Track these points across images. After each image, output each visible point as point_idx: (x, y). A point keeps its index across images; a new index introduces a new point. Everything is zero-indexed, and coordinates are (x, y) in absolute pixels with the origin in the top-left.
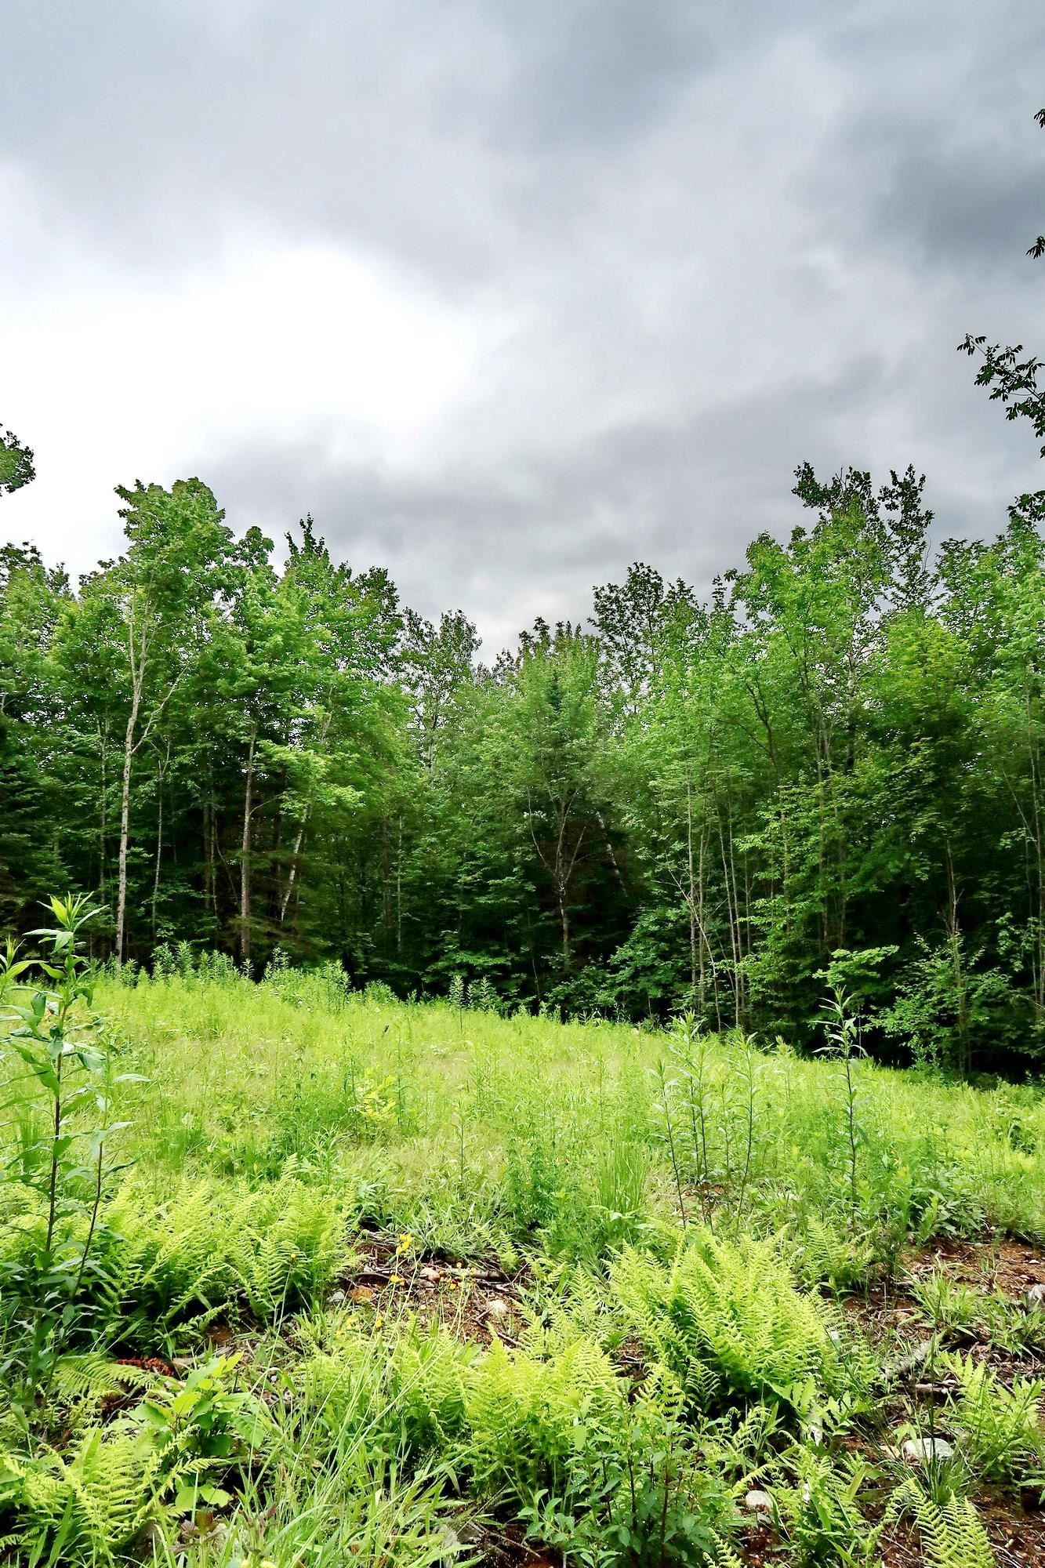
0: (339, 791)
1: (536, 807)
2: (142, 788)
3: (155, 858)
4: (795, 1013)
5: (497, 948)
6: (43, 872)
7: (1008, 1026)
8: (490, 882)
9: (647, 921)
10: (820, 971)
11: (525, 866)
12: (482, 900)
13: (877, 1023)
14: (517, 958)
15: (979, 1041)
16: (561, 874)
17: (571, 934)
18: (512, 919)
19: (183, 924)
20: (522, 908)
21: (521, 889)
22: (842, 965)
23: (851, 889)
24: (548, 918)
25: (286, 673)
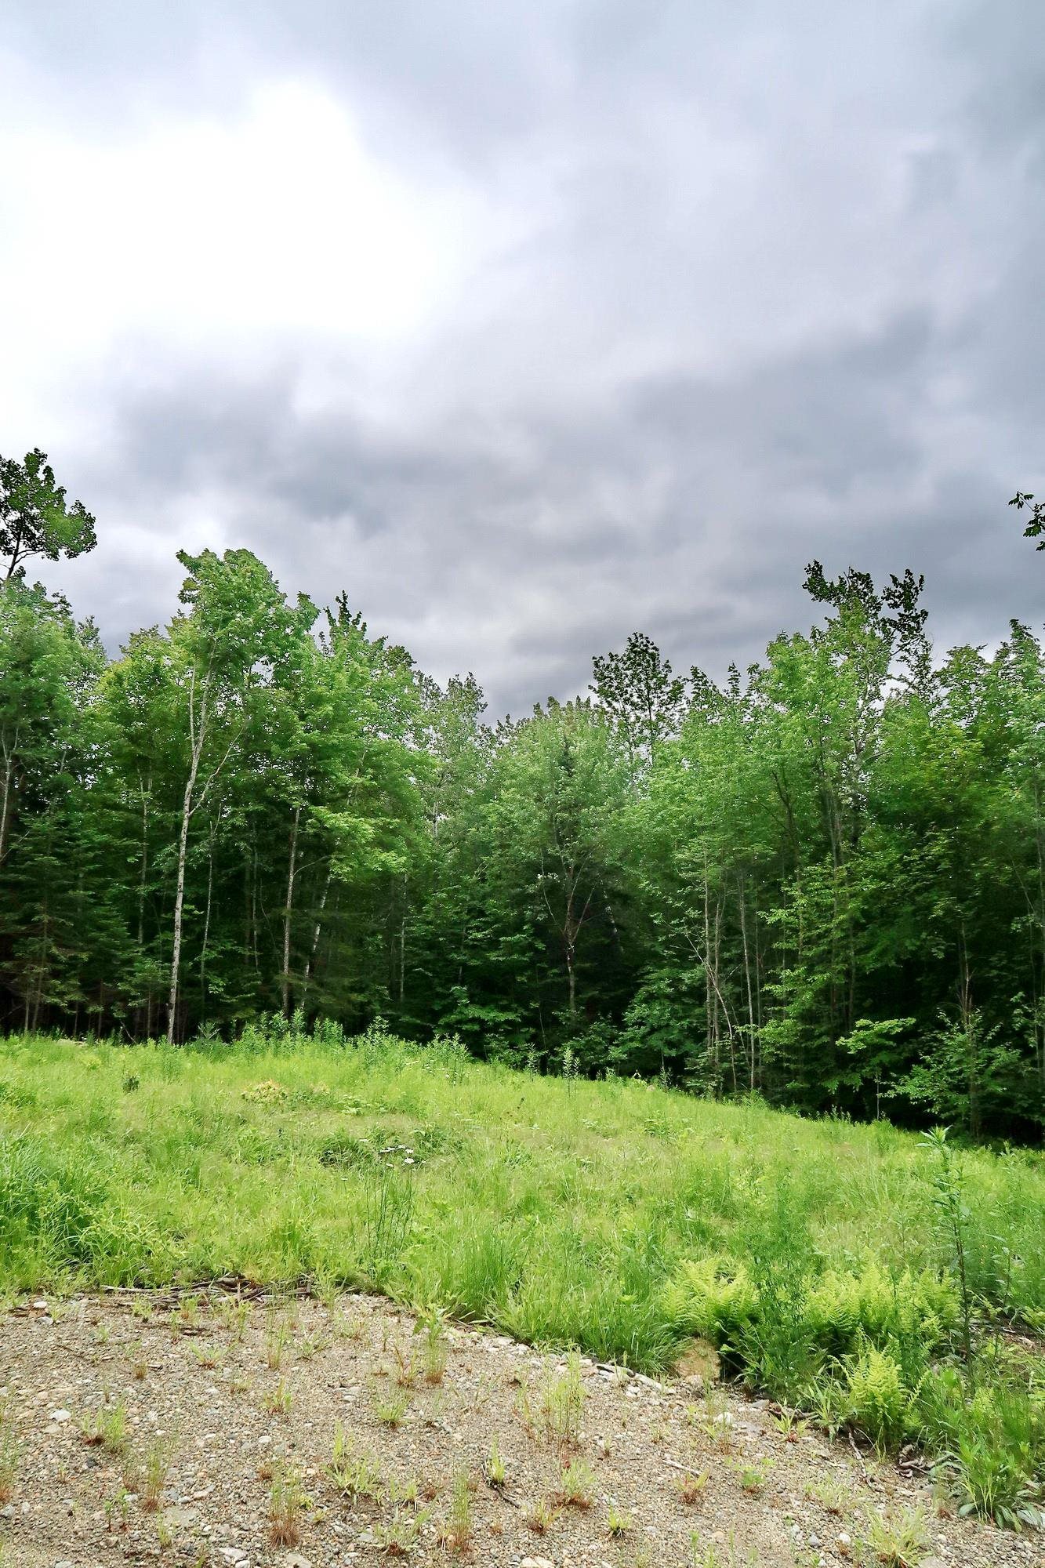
0: (383, 856)
1: (548, 869)
2: (197, 849)
3: (204, 915)
4: (810, 1076)
5: (505, 1002)
6: (101, 929)
7: (1020, 1096)
8: (501, 939)
9: (659, 980)
10: (842, 1039)
11: (535, 924)
12: (493, 956)
13: (901, 1090)
14: (525, 1013)
15: (991, 1107)
16: (570, 931)
17: (577, 993)
18: (522, 975)
19: (230, 980)
20: (531, 964)
21: (531, 947)
22: (862, 1033)
23: (870, 963)
24: (555, 974)
25: (335, 741)
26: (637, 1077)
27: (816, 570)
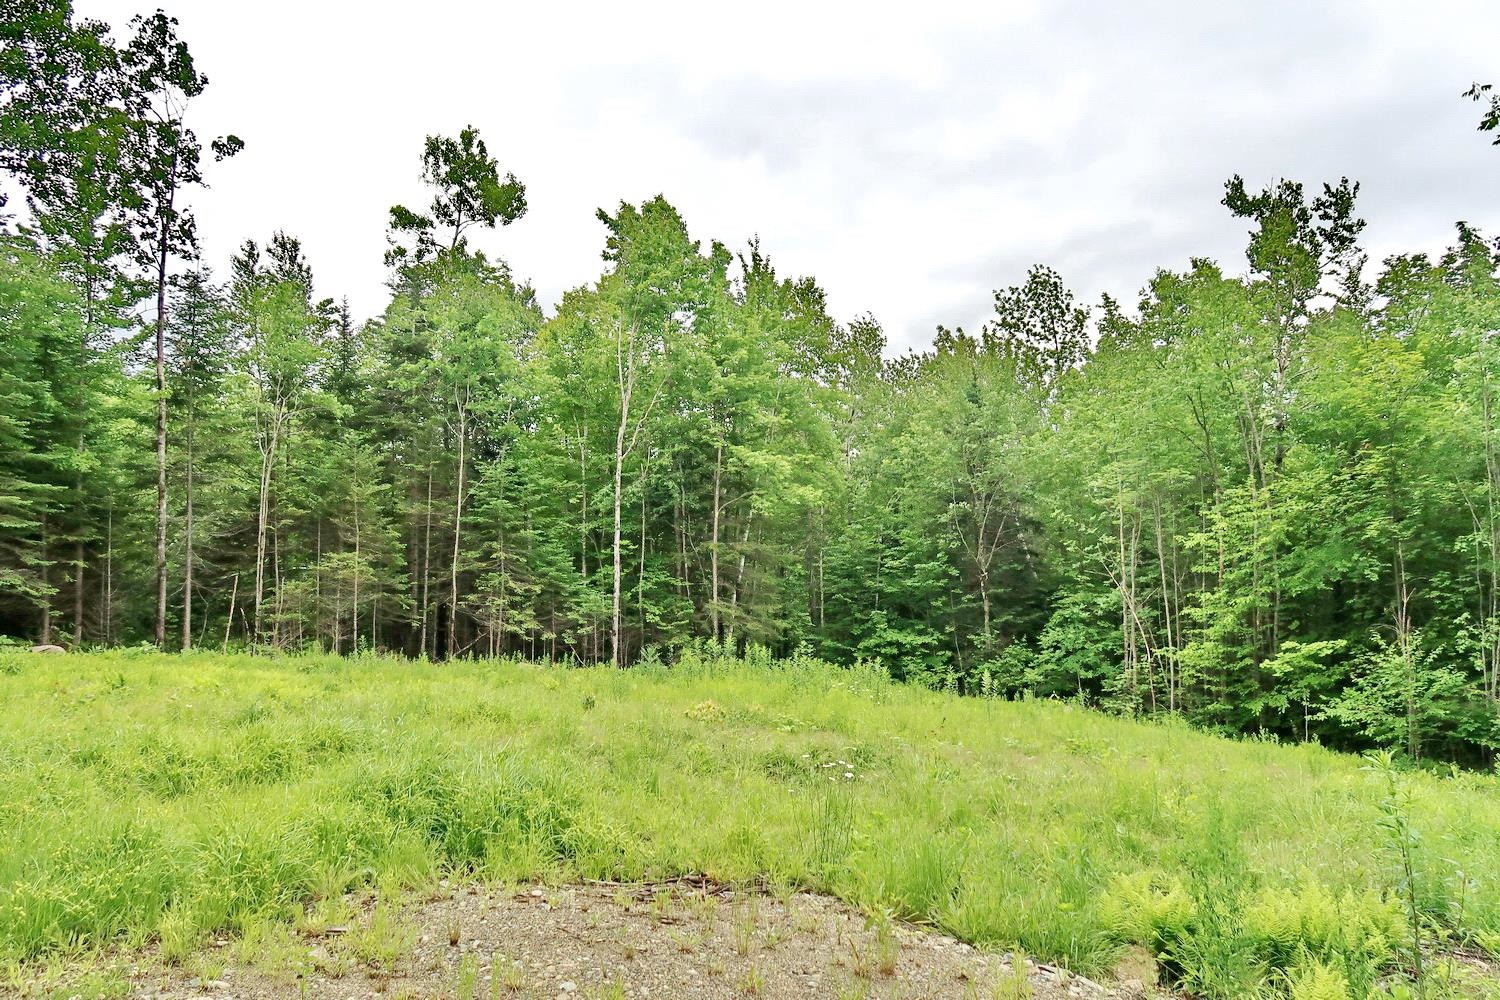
0: (801, 491)
1: (959, 499)
2: (629, 489)
3: (639, 550)
4: (1233, 697)
5: (922, 627)
6: (550, 564)
7: (1465, 719)
8: (917, 566)
9: (1072, 603)
10: (1267, 661)
11: (948, 552)
12: (909, 582)
13: (1331, 713)
14: (942, 637)
15: (1432, 730)
16: (983, 559)
17: (992, 618)
18: (937, 600)
19: (665, 608)
20: (945, 591)
21: (945, 574)
22: (1288, 656)
23: (1296, 586)
24: (969, 600)
25: (751, 383)
26: (1054, 698)
27: (1237, 186)
